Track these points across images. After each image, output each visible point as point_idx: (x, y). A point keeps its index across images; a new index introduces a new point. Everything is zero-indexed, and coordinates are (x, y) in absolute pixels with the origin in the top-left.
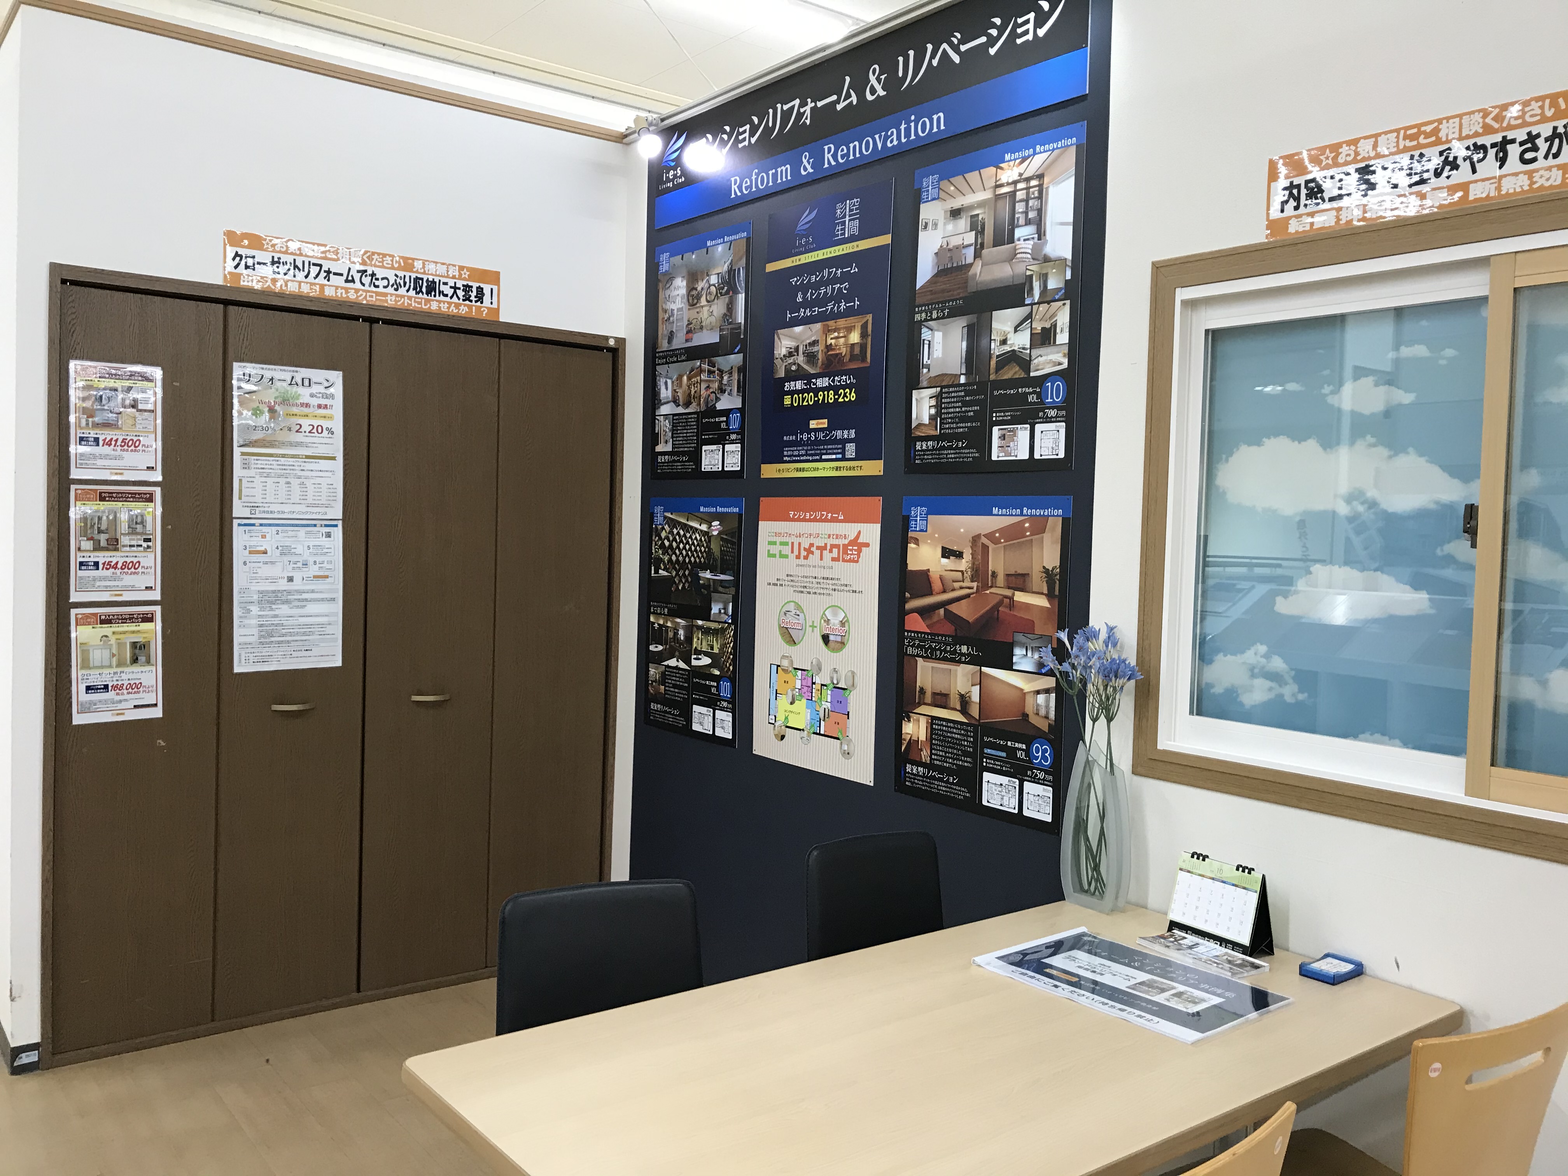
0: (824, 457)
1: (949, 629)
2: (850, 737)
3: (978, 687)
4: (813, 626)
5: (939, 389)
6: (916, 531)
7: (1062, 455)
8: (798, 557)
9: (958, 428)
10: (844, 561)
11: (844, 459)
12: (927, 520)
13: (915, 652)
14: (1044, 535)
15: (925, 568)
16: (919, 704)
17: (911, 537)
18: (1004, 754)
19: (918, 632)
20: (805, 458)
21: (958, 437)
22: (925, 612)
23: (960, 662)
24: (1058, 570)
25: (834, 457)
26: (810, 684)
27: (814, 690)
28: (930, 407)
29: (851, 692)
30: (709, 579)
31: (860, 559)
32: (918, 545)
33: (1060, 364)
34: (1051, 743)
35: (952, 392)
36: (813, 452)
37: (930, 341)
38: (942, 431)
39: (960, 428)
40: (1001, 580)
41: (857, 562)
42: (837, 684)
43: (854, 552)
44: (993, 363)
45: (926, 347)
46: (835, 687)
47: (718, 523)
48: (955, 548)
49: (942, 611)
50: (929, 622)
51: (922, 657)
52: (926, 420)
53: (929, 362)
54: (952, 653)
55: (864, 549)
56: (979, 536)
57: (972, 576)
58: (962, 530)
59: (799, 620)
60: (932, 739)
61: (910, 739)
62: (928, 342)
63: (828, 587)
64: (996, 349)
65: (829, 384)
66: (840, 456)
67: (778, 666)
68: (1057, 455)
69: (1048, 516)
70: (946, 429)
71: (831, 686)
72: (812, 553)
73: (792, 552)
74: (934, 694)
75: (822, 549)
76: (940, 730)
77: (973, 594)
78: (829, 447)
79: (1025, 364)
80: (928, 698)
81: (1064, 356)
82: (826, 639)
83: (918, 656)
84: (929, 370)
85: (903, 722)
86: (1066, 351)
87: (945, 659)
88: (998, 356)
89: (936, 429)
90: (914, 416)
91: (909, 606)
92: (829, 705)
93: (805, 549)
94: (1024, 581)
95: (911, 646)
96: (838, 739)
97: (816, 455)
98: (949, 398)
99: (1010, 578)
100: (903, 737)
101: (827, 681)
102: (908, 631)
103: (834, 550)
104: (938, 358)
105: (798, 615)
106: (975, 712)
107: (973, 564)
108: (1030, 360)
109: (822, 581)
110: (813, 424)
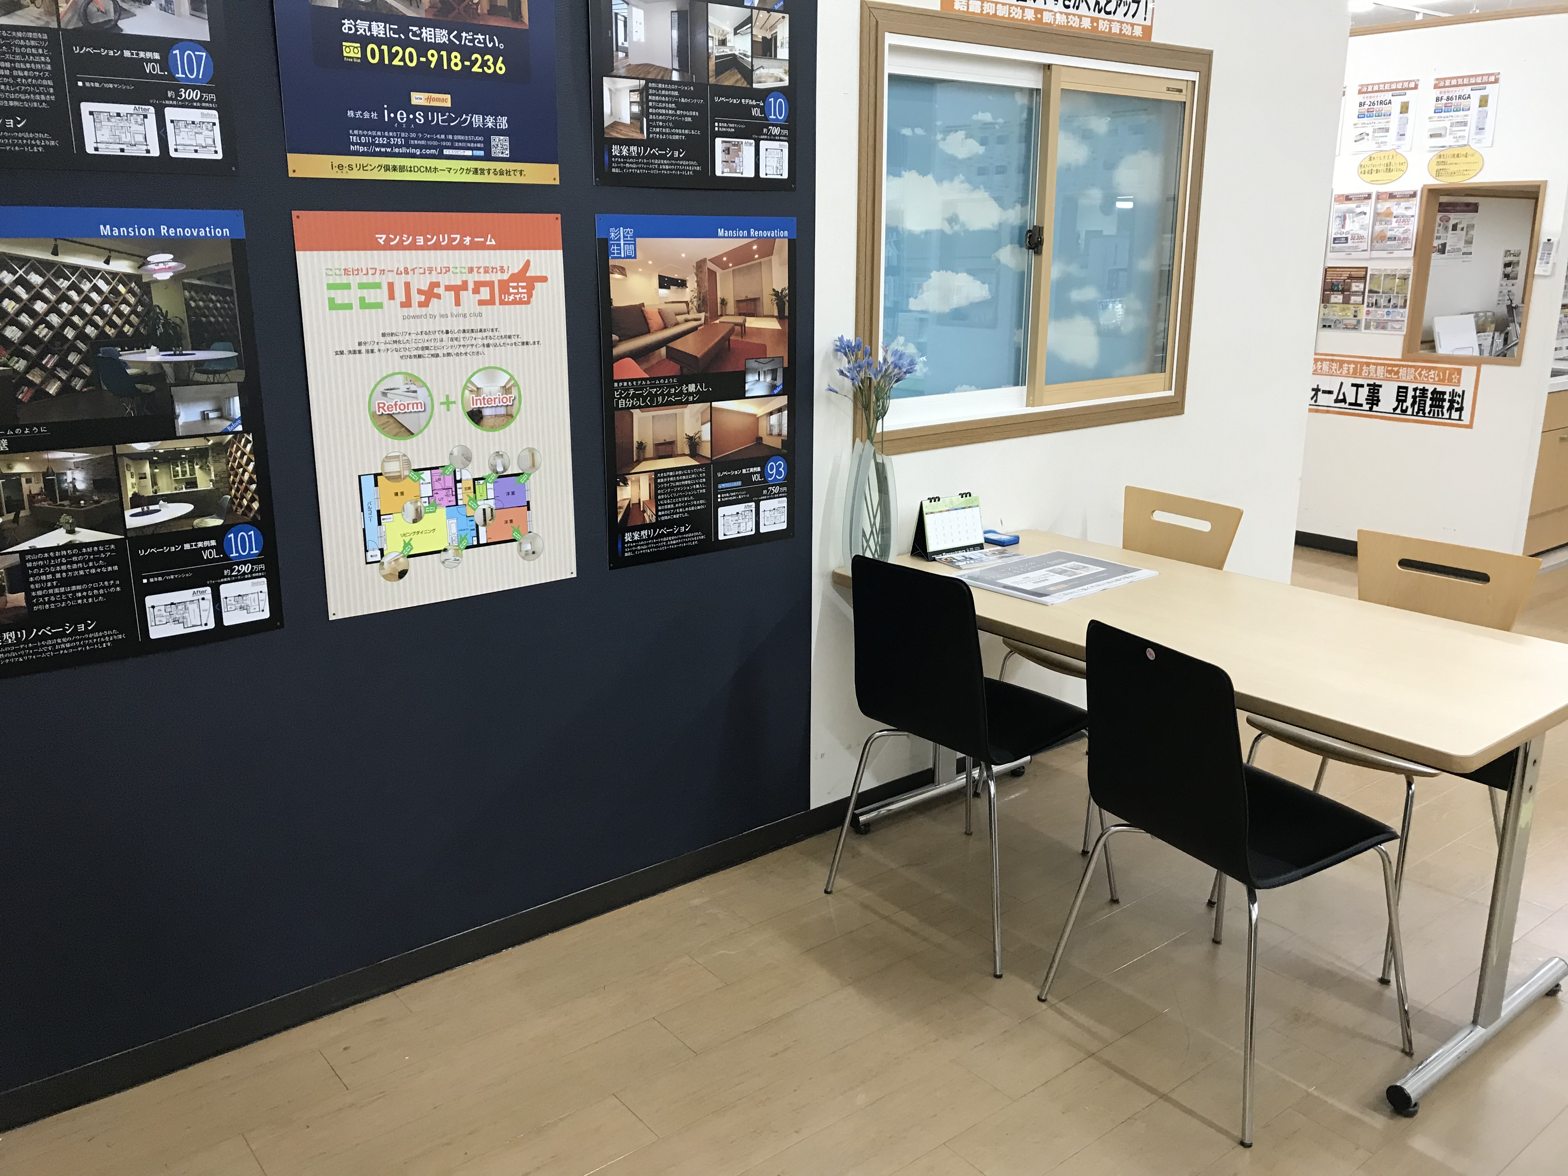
0: (446, 152)
1: (673, 369)
2: (535, 531)
3: (709, 423)
4: (448, 403)
5: (643, 82)
6: (620, 258)
7: (785, 176)
8: (407, 304)
9: (673, 134)
10: (502, 303)
11: (488, 157)
12: (635, 245)
13: (630, 403)
14: (773, 257)
15: (637, 302)
16: (639, 462)
17: (615, 266)
18: (739, 483)
19: (632, 380)
20: (403, 150)
21: (675, 145)
22: (639, 355)
23: (688, 402)
24: (787, 291)
25: (469, 153)
26: (450, 483)
27: (459, 491)
28: (631, 102)
29: (529, 475)
30: (159, 364)
31: (533, 299)
32: (626, 276)
33: (781, 80)
34: (784, 457)
35: (662, 89)
36: (423, 142)
37: (625, 18)
38: (651, 136)
39: (676, 134)
40: (731, 307)
41: (528, 302)
42: (505, 470)
43: (521, 290)
44: (712, 63)
45: (621, 24)
46: (499, 477)
47: (172, 256)
48: (676, 276)
49: (663, 350)
50: (646, 365)
51: (640, 407)
52: (627, 120)
53: (626, 45)
54: (676, 395)
55: (538, 285)
56: (704, 261)
57: (699, 306)
58: (683, 255)
59: (416, 398)
60: (656, 495)
61: (629, 505)
62: (623, 19)
63: (474, 342)
64: (716, 50)
65: (449, 39)
66: (482, 153)
67: (376, 476)
68: (781, 175)
69: (775, 238)
70: (657, 133)
71: (495, 476)
72: (438, 296)
73: (392, 297)
74: (657, 445)
75: (457, 290)
76: (667, 482)
77: (701, 325)
78: (460, 137)
79: (748, 74)
80: (650, 451)
81: (785, 73)
82: (476, 416)
83: (634, 407)
84: (627, 55)
85: (618, 488)
86: (787, 68)
87: (669, 404)
88: (717, 58)
89: (642, 132)
90: (607, 110)
91: (616, 351)
92: (492, 503)
93: (420, 292)
94: (755, 305)
95: (624, 398)
96: (514, 540)
97: (431, 147)
98: (659, 95)
99: (741, 304)
100: (619, 505)
101: (485, 472)
102: (618, 381)
103: (482, 289)
104: (638, 43)
105: (415, 392)
106: (706, 451)
107: (699, 293)
108: (752, 70)
109: (462, 335)
110: (418, 98)
